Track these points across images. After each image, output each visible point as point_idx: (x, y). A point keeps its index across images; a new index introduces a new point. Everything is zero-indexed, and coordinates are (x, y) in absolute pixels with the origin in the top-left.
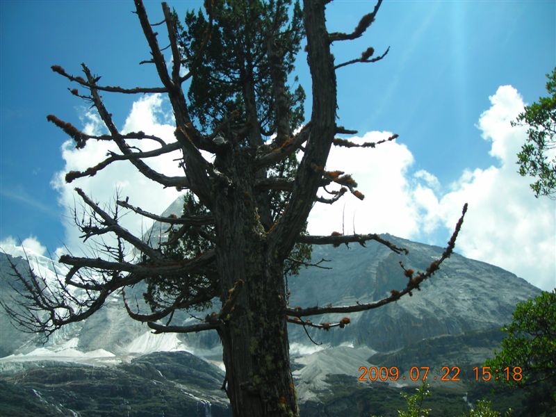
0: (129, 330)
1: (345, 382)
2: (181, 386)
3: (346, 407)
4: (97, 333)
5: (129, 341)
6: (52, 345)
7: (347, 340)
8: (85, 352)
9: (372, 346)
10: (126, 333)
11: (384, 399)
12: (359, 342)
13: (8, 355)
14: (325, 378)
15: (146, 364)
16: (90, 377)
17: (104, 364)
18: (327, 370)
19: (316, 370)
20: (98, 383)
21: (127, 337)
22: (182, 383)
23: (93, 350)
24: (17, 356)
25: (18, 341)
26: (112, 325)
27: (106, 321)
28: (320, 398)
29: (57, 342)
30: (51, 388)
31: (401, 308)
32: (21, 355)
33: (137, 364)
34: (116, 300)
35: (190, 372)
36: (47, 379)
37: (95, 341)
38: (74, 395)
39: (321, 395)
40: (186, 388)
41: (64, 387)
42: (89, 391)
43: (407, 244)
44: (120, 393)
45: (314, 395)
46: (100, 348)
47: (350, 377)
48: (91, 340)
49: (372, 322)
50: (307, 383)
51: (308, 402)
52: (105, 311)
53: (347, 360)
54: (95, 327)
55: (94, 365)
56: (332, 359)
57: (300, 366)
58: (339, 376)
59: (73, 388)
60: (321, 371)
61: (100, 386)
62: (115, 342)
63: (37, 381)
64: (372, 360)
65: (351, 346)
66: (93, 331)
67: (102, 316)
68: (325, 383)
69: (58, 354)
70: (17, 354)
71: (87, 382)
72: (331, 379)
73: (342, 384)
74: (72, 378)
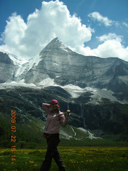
0: (39, 78)
1: (107, 101)
2: (59, 97)
3: (108, 107)
4: (30, 78)
5: (39, 82)
6: (17, 81)
7: (105, 88)
8: (27, 83)
9: (112, 91)
10: (39, 79)
11: (120, 107)
12: (108, 89)
13: (4, 82)
14: (101, 99)
15: (49, 89)
16: (34, 92)
17: (37, 88)
18: (101, 97)
19: (98, 96)
20: (36, 94)
21: (39, 80)
22: (59, 96)
23: (29, 83)
24: (7, 83)
25: (7, 79)
26: (35, 76)
27: (32, 75)
28: (100, 104)
29: (18, 80)
30: (23, 94)
31: (122, 81)
32: (8, 83)
33: (47, 89)
34: (35, 69)
35: (61, 93)
36: (21, 91)
37: (29, 81)
38: (30, 96)
39: (101, 103)
40: (60, 97)
41: (27, 94)
42: (34, 96)
43: (123, 62)
44: (43, 97)
45: (98, 103)
46: (31, 83)
47: (108, 99)
48: (28, 80)
49: (113, 84)
50: (96, 99)
51: (97, 105)
52: (32, 72)
53: (106, 94)
54: (29, 76)
55: (35, 88)
56: (102, 93)
57: (93, 94)
58: (105, 98)
59: (30, 95)
60: (100, 97)
61: (37, 95)
62: (36, 81)
63: (18, 91)
64: (113, 95)
65: (106, 90)
66: (29, 77)
67: (31, 73)
68: (101, 100)
69: (19, 84)
70: (7, 82)
71: (33, 93)
72: (103, 99)
73: (106, 101)
74: (29, 92)
